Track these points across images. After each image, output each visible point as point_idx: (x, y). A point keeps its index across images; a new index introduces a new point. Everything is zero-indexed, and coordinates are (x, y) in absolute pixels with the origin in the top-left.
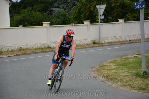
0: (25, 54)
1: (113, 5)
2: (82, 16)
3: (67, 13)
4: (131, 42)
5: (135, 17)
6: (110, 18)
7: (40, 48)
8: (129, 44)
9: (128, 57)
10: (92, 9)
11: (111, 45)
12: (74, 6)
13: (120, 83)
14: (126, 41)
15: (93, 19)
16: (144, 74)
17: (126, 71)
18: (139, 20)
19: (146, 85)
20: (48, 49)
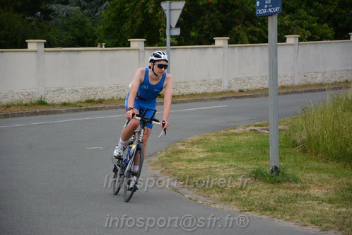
1: (201, 3)
2: (126, 26)
3: (87, 19)
4: (244, 94)
5: (253, 33)
6: (193, 34)
7: (20, 105)
8: (237, 100)
9: (236, 131)
10: (151, 11)
11: (196, 100)
12: (107, 2)
13: (216, 195)
14: (232, 91)
15: (153, 36)
16: (275, 173)
17: (231, 166)
18: (266, 41)
19: (278, 201)
20: (40, 107)
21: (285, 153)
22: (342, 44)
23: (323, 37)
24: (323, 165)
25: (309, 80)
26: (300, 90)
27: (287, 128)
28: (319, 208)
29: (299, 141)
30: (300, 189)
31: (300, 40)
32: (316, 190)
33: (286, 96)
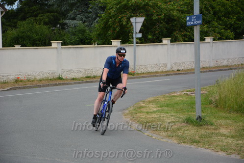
0: (24, 88)
1: (154, 18)
2: (110, 32)
3: (87, 28)
4: (180, 72)
5: (185, 36)
6: (150, 37)
7: (47, 80)
8: (176, 76)
9: (176, 94)
10: (124, 23)
11: (151, 76)
12: (98, 18)
13: (164, 133)
14: (173, 71)
15: (126, 38)
16: (199, 120)
17: (172, 116)
18: (193, 40)
19: (201, 137)
20: (59, 81)
21: (205, 108)
22: (239, 42)
23: (227, 38)
24: (228, 115)
25: (219, 63)
26: (214, 70)
27: (206, 92)
28: (226, 141)
29: (213, 100)
30: (214, 129)
31: (214, 40)
32: (224, 130)
33: (205, 73)
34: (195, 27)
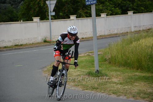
1: (63, 1)
2: (31, 12)
3: (14, 10)
4: (84, 40)
5: (87, 13)
6: (61, 14)
8: (81, 42)
10: (42, 5)
12: (22, 2)
13: (72, 83)
15: (43, 16)
16: (97, 73)
17: (78, 71)
18: (91, 16)
19: (99, 85)
21: (102, 64)
22: (125, 16)
23: (117, 14)
24: (118, 68)
25: (112, 32)
26: (108, 37)
27: (102, 53)
28: (116, 87)
29: (107, 59)
30: (108, 79)
31: (107, 15)
32: (115, 79)
33: (102, 40)
34: (92, 6)
